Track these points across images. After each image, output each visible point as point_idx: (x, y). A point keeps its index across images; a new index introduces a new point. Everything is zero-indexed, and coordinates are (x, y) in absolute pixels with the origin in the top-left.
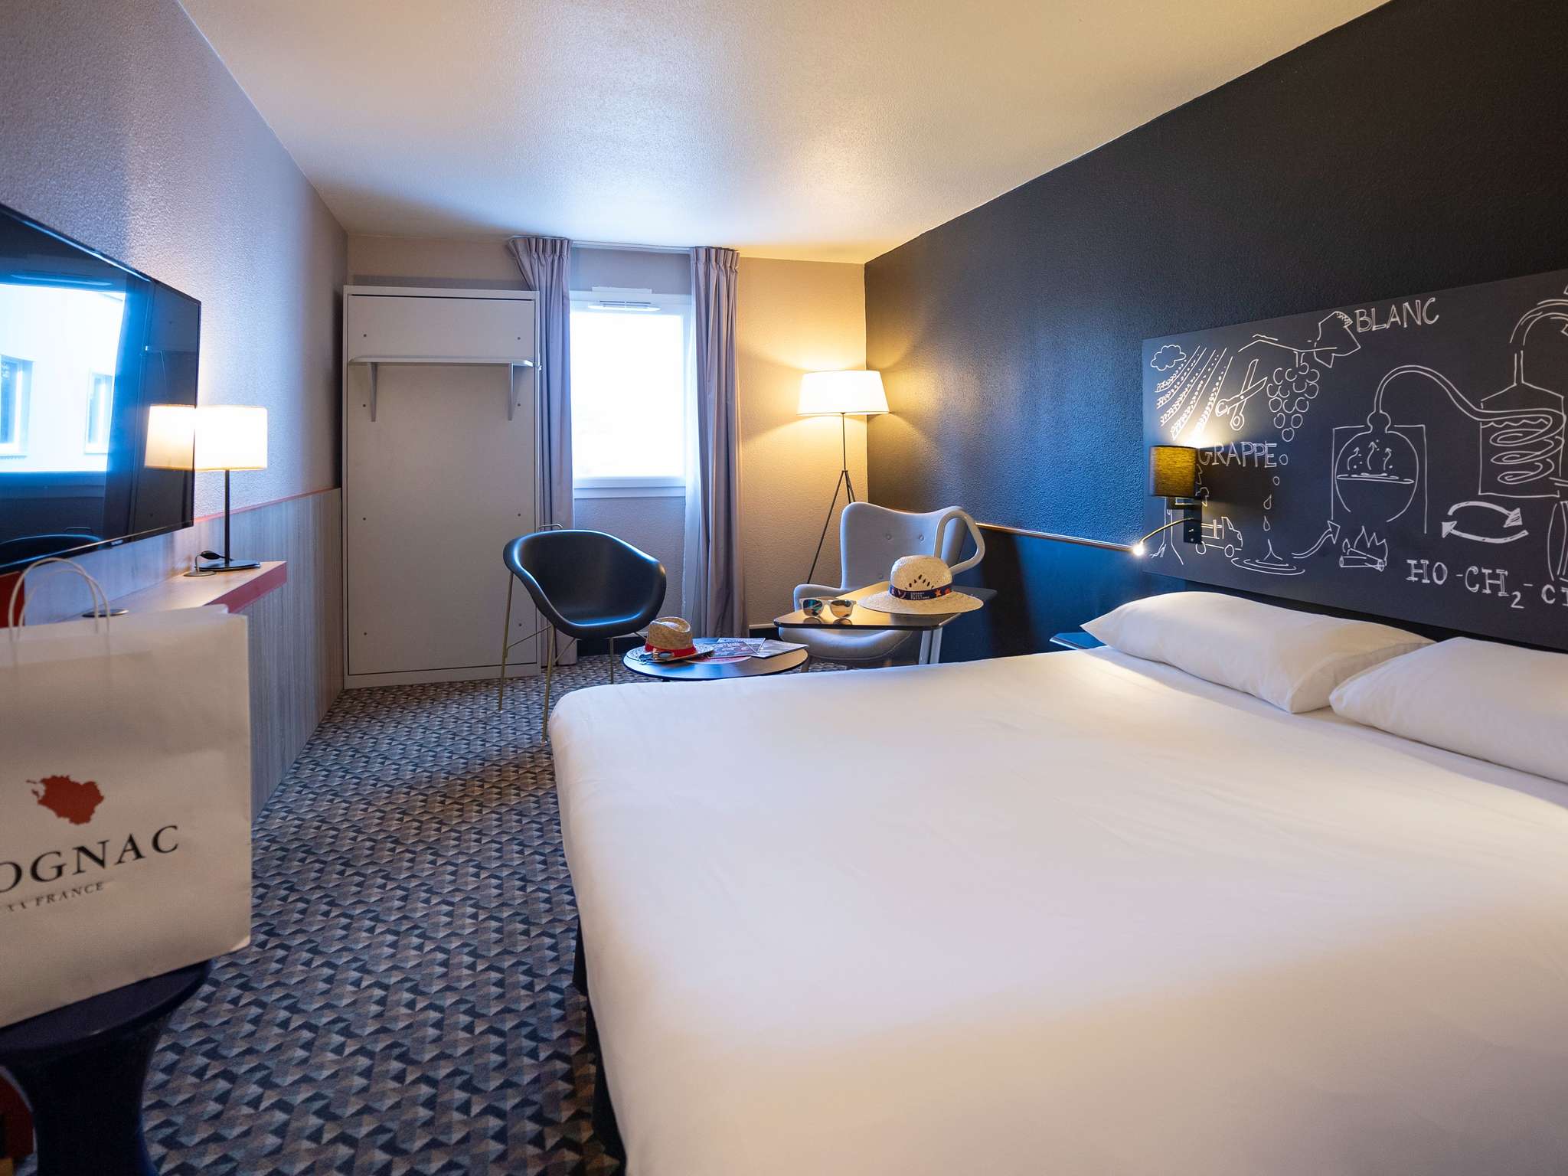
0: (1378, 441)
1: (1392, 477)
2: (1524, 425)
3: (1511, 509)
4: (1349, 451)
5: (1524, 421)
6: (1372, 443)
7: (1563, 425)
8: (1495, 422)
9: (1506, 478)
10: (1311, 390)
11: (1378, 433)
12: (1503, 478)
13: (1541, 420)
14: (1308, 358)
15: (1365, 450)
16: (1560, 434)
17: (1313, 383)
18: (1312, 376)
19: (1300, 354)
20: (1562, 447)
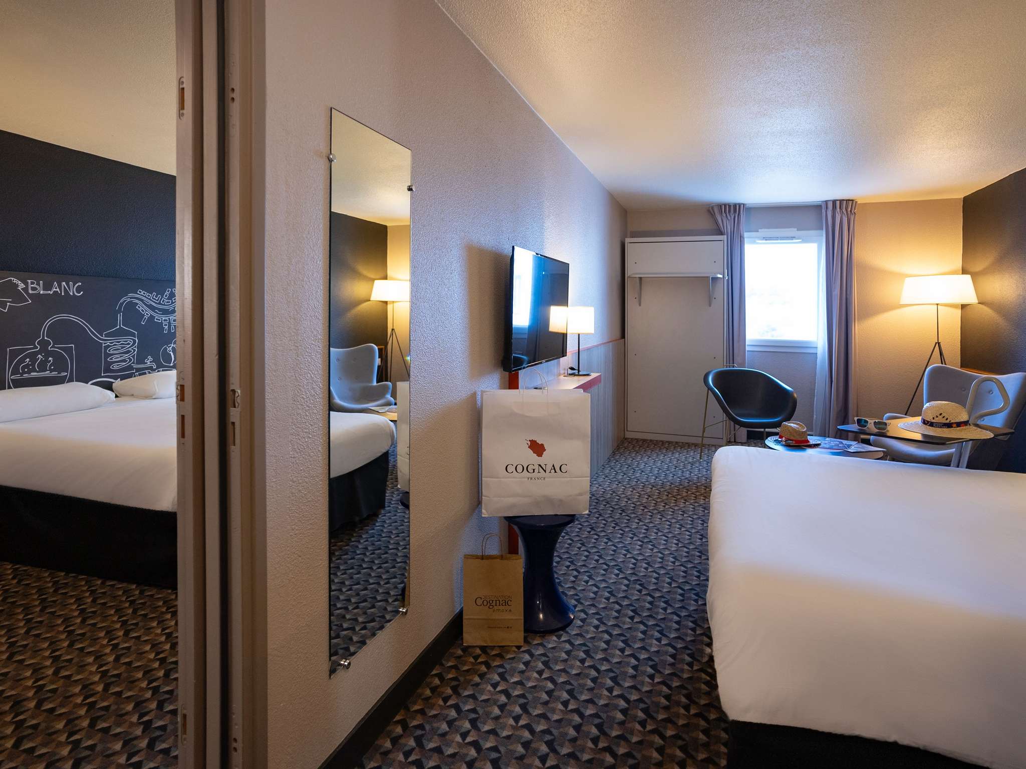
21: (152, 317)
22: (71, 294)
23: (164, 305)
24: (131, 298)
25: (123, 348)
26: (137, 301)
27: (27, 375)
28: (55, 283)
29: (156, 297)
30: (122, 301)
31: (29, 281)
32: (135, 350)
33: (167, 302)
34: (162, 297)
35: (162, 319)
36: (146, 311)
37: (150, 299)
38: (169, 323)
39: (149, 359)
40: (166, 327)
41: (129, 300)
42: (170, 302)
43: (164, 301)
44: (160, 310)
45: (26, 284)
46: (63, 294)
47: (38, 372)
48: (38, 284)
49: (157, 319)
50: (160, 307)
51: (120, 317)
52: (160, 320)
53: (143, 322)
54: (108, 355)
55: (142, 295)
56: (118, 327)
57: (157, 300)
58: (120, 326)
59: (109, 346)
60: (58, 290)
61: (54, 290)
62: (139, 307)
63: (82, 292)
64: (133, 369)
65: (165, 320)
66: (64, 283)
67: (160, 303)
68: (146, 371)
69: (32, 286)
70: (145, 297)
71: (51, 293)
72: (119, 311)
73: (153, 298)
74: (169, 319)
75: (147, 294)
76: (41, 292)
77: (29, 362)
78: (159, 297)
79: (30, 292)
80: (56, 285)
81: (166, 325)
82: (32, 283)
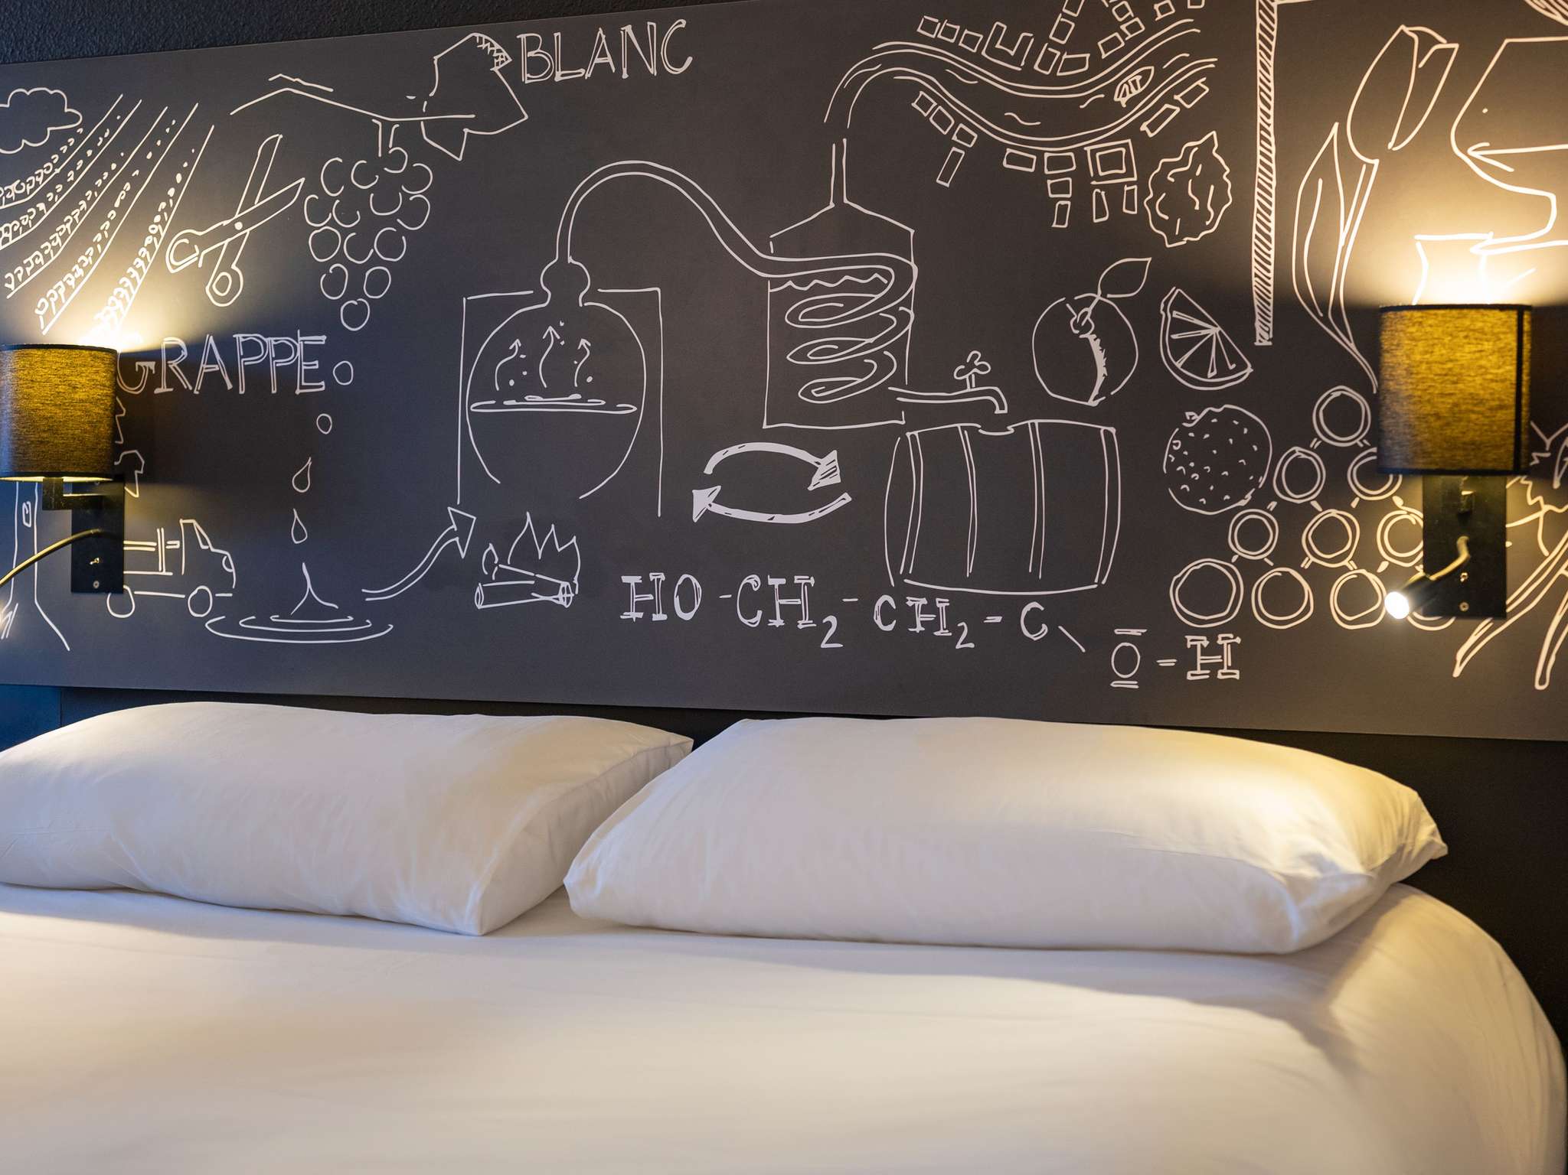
0: (562, 324)
1: (593, 402)
2: (848, 286)
3: (822, 455)
4: (500, 347)
5: (847, 277)
6: (551, 329)
7: (913, 286)
8: (793, 279)
9: (813, 391)
10: (412, 211)
11: (563, 308)
12: (807, 393)
13: (876, 275)
14: (408, 135)
15: (533, 347)
16: (906, 303)
17: (417, 194)
18: (415, 179)
19: (387, 126)
20: (909, 327)
21: (988, 150)
22: (653, 70)
23: (1053, 80)
24: (887, 61)
25: (850, 303)
26: (912, 75)
27: (513, 402)
28: (601, 31)
29: (1009, 42)
30: (845, 80)
31: (523, 37)
32: (903, 319)
33: (1069, 65)
34: (1041, 39)
35: (1040, 154)
36: (959, 119)
37: (977, 59)
38: (1082, 178)
39: (970, 366)
40: (1065, 200)
41: (878, 72)
42: (1080, 63)
43: (1049, 57)
44: (1028, 108)
45: (513, 48)
46: (625, 76)
47: (545, 394)
48: (549, 47)
49: (1013, 159)
50: (1030, 91)
51: (838, 158)
52: (1027, 162)
53: (944, 178)
54: (789, 338)
55: (936, 42)
56: (832, 205)
57: (1015, 61)
58: (838, 199)
59: (791, 296)
60: (609, 59)
61: (598, 60)
62: (924, 104)
63: (690, 60)
64: (895, 410)
65: (1057, 162)
66: (628, 29)
67: (1029, 76)
68: (959, 425)
69: (531, 54)
70: (954, 48)
71: (588, 75)
72: (836, 129)
73: (992, 51)
74: (1080, 153)
75: (961, 34)
76: (558, 78)
77: (521, 350)
78: (1026, 40)
79: (527, 78)
80: (604, 37)
81: (1060, 188)
82: (532, 44)
